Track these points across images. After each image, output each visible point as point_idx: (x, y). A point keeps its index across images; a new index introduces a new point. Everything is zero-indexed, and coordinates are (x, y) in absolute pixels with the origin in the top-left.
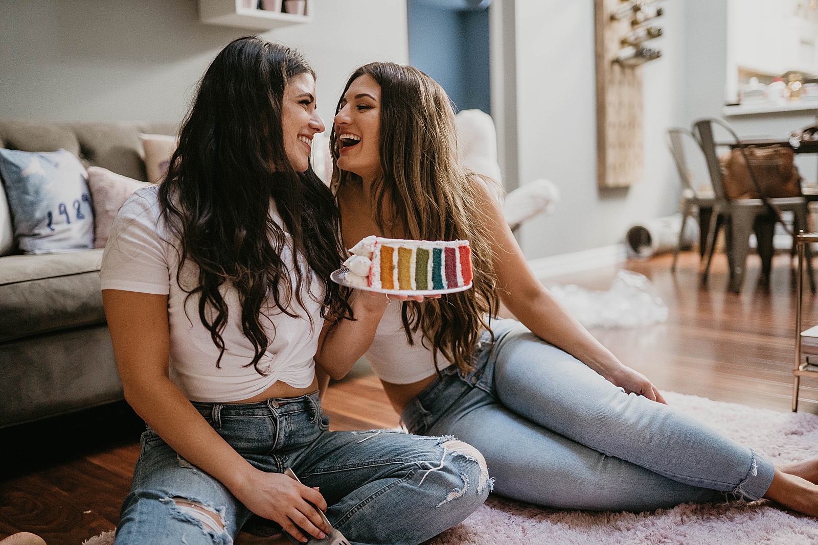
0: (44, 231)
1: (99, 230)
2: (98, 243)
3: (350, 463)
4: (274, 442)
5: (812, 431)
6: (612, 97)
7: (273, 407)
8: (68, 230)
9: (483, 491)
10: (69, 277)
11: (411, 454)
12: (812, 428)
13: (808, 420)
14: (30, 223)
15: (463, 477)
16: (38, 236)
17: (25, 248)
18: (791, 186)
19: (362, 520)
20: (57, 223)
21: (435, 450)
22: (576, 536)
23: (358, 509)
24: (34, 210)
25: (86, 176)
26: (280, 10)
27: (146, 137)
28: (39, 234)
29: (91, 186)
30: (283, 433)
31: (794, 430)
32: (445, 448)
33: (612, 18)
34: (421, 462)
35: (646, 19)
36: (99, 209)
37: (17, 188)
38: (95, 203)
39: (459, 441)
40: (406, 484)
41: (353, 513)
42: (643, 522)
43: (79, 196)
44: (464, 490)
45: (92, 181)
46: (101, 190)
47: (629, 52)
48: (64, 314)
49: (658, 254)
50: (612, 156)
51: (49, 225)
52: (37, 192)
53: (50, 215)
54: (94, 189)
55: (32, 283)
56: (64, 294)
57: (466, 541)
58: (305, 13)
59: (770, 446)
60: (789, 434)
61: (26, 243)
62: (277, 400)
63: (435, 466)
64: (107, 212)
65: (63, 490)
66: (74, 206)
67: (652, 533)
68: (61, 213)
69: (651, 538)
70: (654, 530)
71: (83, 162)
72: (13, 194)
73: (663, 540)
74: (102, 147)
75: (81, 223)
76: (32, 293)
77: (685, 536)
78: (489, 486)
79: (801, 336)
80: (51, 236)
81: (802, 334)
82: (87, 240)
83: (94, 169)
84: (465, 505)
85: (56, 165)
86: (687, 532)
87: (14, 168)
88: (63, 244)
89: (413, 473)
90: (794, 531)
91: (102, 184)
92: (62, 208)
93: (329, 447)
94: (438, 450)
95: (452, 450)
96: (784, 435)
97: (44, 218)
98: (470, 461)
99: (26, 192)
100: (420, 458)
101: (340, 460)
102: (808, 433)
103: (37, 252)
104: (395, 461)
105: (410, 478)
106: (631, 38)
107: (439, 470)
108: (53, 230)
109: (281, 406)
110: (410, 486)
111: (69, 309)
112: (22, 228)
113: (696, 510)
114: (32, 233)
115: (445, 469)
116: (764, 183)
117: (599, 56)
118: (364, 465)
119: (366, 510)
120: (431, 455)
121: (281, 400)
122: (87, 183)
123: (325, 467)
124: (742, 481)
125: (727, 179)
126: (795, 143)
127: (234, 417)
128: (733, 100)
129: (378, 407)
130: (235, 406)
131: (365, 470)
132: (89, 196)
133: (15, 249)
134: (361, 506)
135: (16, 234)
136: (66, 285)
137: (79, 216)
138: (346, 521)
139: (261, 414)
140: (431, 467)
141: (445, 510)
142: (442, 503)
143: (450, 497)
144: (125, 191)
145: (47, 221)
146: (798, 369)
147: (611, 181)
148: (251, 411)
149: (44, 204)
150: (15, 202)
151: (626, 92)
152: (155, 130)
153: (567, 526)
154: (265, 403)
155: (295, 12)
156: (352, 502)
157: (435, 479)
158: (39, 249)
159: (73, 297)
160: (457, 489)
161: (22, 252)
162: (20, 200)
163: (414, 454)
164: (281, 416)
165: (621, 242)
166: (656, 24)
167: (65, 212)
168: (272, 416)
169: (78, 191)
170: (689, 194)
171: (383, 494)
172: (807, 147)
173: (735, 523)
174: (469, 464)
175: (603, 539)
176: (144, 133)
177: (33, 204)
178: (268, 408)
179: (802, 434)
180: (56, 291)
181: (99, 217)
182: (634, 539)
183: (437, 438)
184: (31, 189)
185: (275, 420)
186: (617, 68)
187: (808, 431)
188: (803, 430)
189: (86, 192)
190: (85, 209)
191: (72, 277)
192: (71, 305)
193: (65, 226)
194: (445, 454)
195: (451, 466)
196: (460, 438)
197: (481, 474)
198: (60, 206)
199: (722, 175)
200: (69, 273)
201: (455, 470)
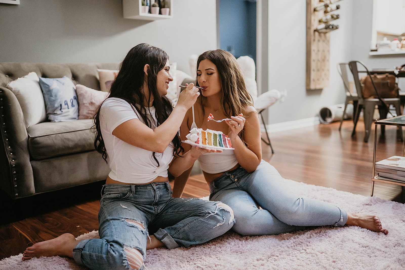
0: (58, 112)
1: (80, 112)
2: (80, 117)
3: (180, 210)
4: (155, 199)
5: (375, 204)
6: (314, 47)
7: (154, 185)
8: (68, 112)
9: (231, 223)
10: (70, 133)
11: (204, 208)
12: (376, 203)
13: (375, 199)
14: (53, 109)
15: (223, 217)
16: (56, 114)
17: (51, 119)
18: (393, 92)
19: (184, 232)
20: (64, 109)
21: (213, 206)
22: (267, 241)
23: (183, 228)
24: (55, 103)
25: (75, 88)
26: (158, 13)
27: (100, 70)
28: (56, 113)
29: (77, 92)
30: (158, 196)
31: (367, 203)
32: (218, 206)
33: (315, 10)
34: (208, 211)
35: (332, 10)
36: (80, 103)
37: (48, 94)
38: (79, 100)
39: (223, 204)
40: (201, 219)
41: (181, 229)
42: (294, 237)
43: (72, 97)
44: (223, 222)
45: (78, 90)
46: (81, 94)
47: (323, 26)
48: (68, 148)
49: (334, 122)
50: (313, 75)
51: (61, 109)
52: (56, 96)
53: (61, 105)
54: (78, 94)
55: (56, 135)
56: (68, 139)
57: (224, 241)
58: (169, 14)
59: (355, 210)
60: (364, 205)
61: (51, 117)
62: (155, 183)
63: (213, 213)
64: (84, 104)
65: (68, 218)
66: (70, 101)
67: (296, 241)
68: (65, 104)
69: (296, 243)
70: (297, 239)
71: (73, 81)
72: (46, 96)
73: (300, 243)
74: (82, 75)
75: (73, 108)
76: (56, 139)
77: (309, 242)
78: (234, 221)
79: (375, 164)
80: (62, 114)
81: (376, 163)
82: (75, 116)
83: (79, 85)
84: (224, 228)
85: (63, 84)
86: (311, 241)
87: (47, 86)
88: (66, 117)
89: (205, 215)
90: (353, 242)
91: (82, 92)
92: (66, 102)
93: (172, 204)
94: (214, 206)
95: (220, 207)
96: (362, 205)
97: (59, 107)
98: (226, 211)
99: (51, 96)
100: (208, 209)
101: (177, 209)
102: (374, 205)
103: (56, 121)
104: (198, 210)
105: (203, 217)
106: (324, 19)
107: (215, 214)
108: (62, 112)
109: (156, 185)
110: (203, 220)
111: (70, 146)
112: (50, 111)
113: (317, 233)
114: (54, 113)
115: (217, 214)
116: (380, 91)
117: (308, 28)
118: (186, 211)
119: (186, 228)
120: (212, 209)
121: (156, 183)
122: (76, 91)
123: (171, 211)
124: (336, 222)
125: (364, 89)
126: (397, 72)
127: (139, 190)
128: (374, 48)
129: (196, 189)
130: (139, 185)
131: (186, 213)
132: (76, 97)
133: (47, 120)
134: (184, 227)
135: (48, 113)
136: (69, 136)
137: (73, 106)
138: (178, 232)
139: (149, 188)
140: (211, 213)
141: (216, 230)
142: (215, 227)
143: (218, 225)
144: (92, 95)
145: (60, 108)
146: (374, 178)
147: (313, 86)
148: (146, 187)
149: (59, 101)
150: (47, 100)
151: (321, 45)
152: (104, 67)
153: (264, 237)
154: (151, 184)
155: (165, 14)
156: (181, 225)
157: (213, 218)
158: (57, 120)
159: (72, 141)
160: (221, 222)
161: (50, 121)
162: (49, 99)
163: (205, 207)
164: (157, 189)
165: (317, 116)
166: (336, 13)
167: (67, 104)
168: (154, 189)
169: (72, 95)
170: (348, 94)
171: (193, 223)
172: (403, 74)
173: (331, 238)
174: (226, 213)
175: (277, 242)
176: (99, 69)
177: (54, 101)
178: (152, 186)
179: (371, 205)
180: (65, 139)
181: (80, 106)
182: (289, 243)
183: (214, 202)
184: (53, 95)
185: (155, 190)
186: (317, 33)
187: (374, 204)
188: (371, 203)
189: (75, 95)
190: (75, 103)
191: (71, 133)
192: (71, 144)
193: (67, 110)
194: (217, 208)
195: (219, 213)
196: (224, 202)
197: (231, 217)
198: (65, 101)
199: (361, 86)
200: (70, 131)
201: (221, 215)
